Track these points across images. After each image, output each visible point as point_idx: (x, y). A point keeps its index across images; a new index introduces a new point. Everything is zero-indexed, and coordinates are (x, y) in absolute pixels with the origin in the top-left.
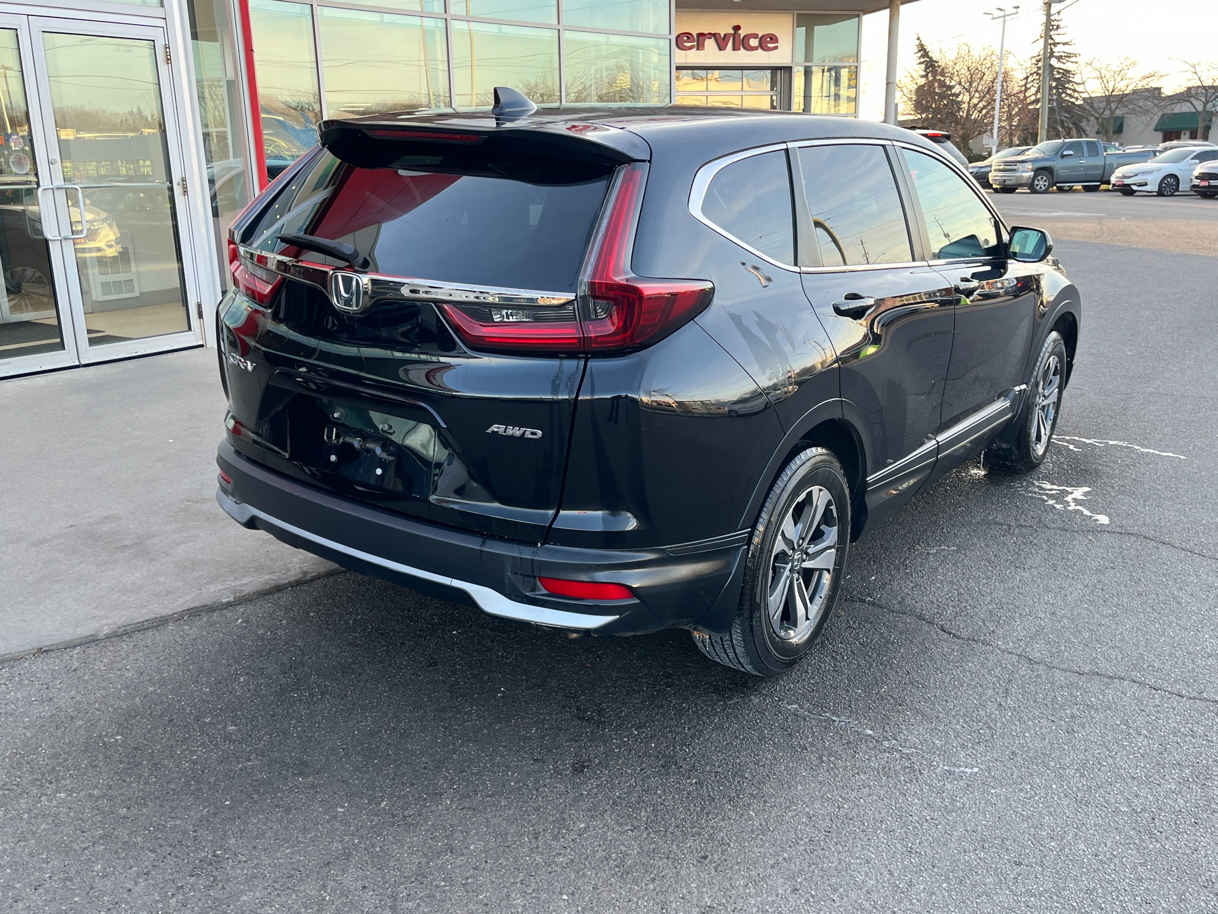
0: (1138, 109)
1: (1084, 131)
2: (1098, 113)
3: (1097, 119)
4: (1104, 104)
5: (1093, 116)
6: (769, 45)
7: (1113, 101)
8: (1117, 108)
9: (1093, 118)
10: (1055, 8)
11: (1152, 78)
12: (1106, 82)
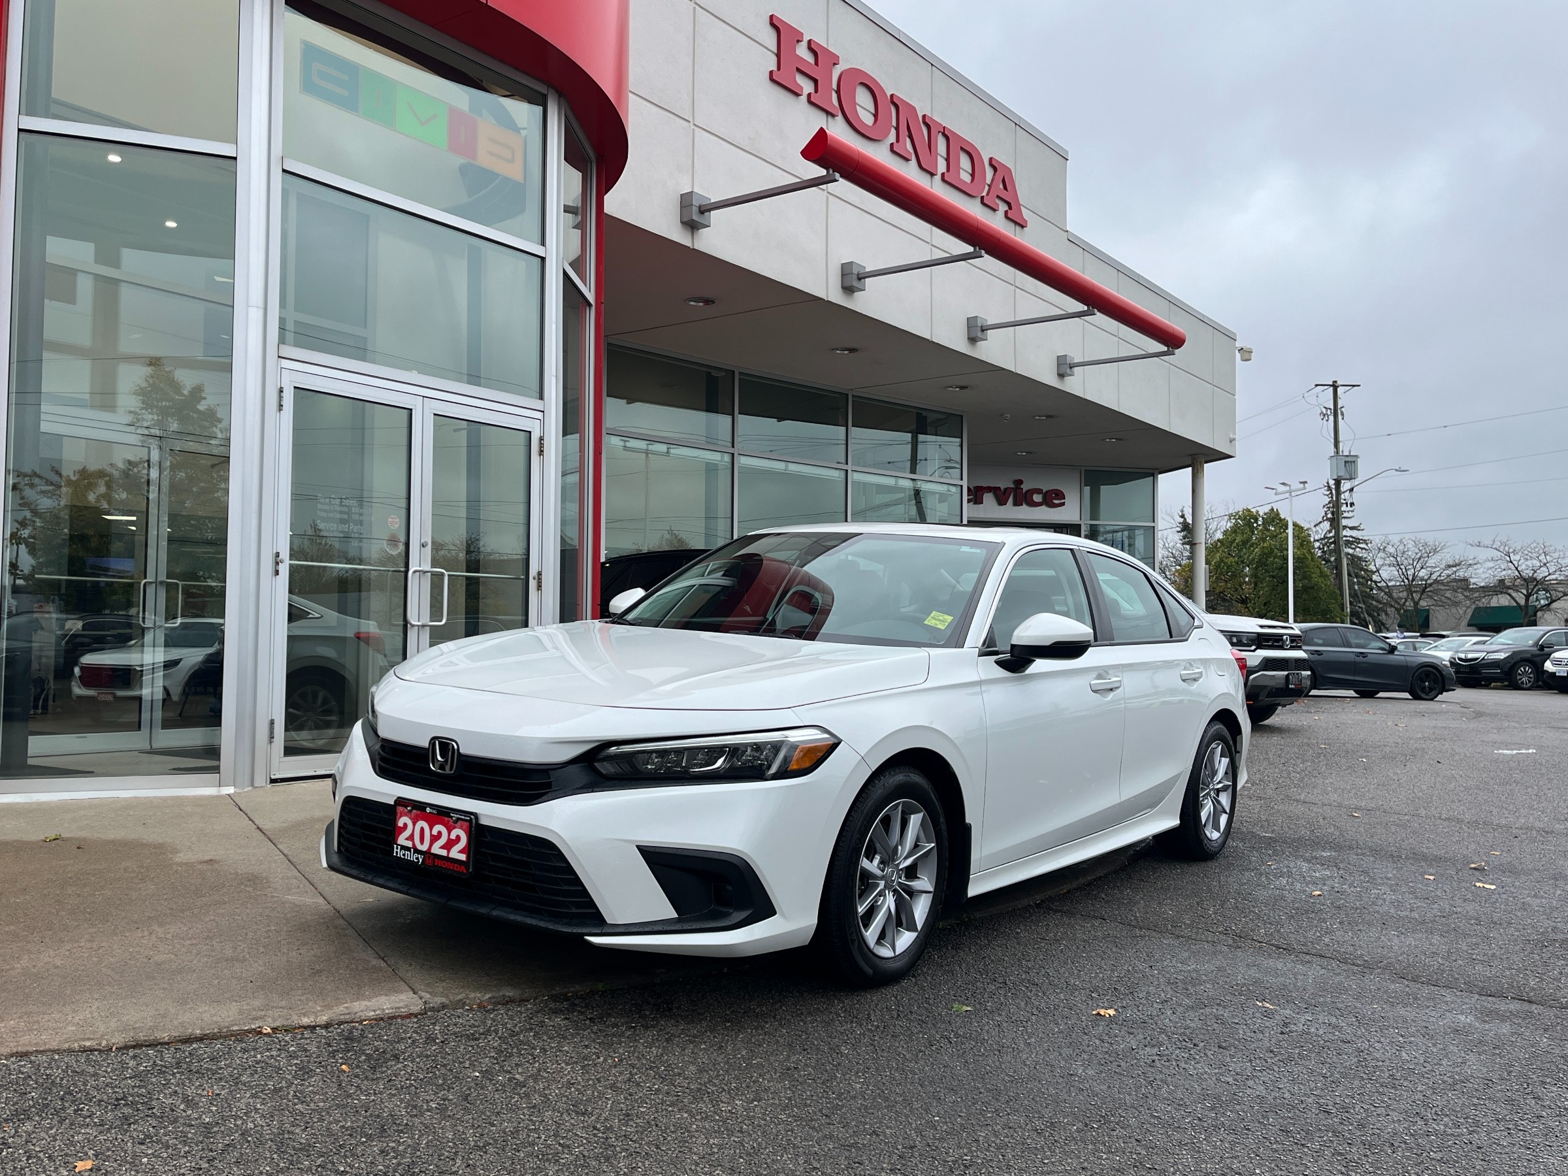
0: (1446, 601)
1: (1383, 624)
2: (1399, 604)
3: (1396, 609)
4: (1405, 594)
5: (1394, 607)
6: (1056, 502)
7: (1415, 592)
8: (1420, 599)
9: (1393, 609)
10: (1346, 485)
11: (1458, 568)
12: (1404, 570)
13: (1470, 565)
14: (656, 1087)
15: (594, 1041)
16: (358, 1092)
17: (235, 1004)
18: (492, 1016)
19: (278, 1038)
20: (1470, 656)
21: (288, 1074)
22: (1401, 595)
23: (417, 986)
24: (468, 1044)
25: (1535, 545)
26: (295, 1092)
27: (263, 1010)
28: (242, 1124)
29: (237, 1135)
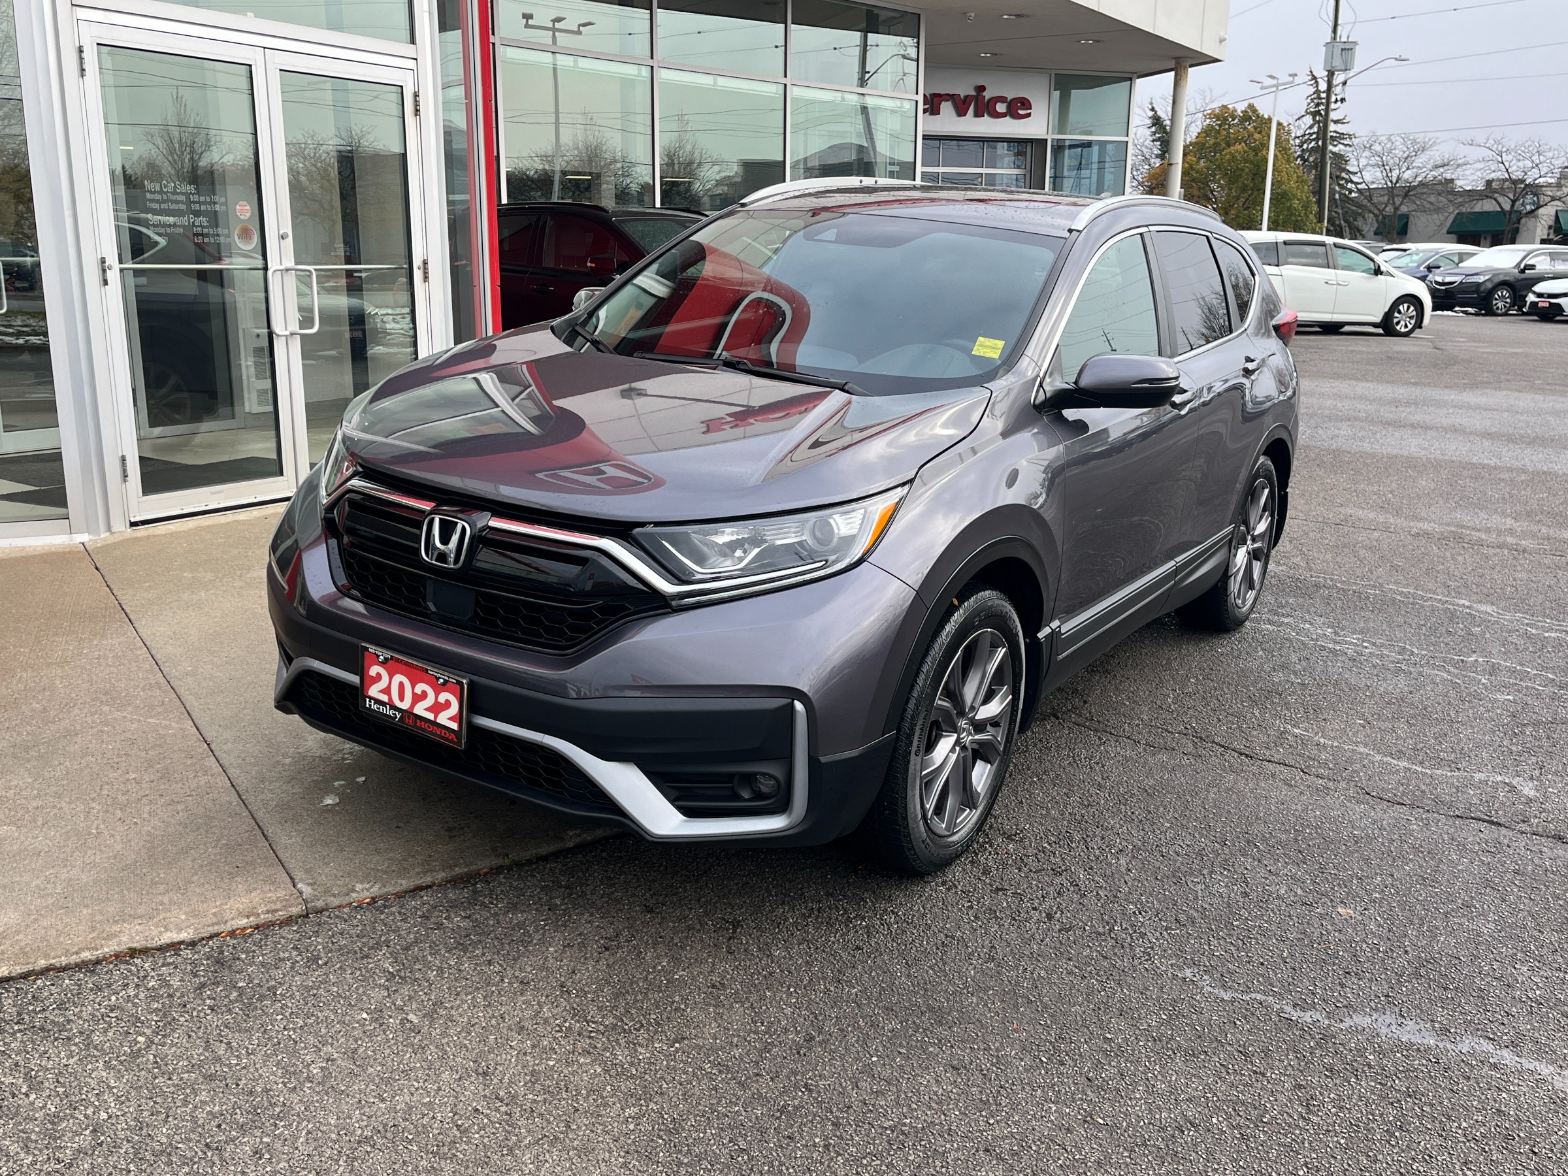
0: (1428, 206)
1: (1359, 231)
2: (1378, 209)
3: (1376, 216)
4: (1386, 198)
5: (1371, 212)
6: (1022, 112)
7: (1397, 195)
8: (1402, 203)
9: (1372, 215)
10: (1339, 78)
11: (1446, 168)
12: (1389, 171)
13: (1459, 165)
14: (567, 1025)
15: (499, 953)
16: (229, 1054)
17: (85, 911)
18: (382, 917)
19: (136, 965)
20: (1448, 279)
21: (148, 1027)
22: (1381, 199)
23: (298, 874)
24: (356, 965)
25: (1530, 143)
26: (155, 1057)
27: (116, 922)
28: (94, 1113)
29: (87, 1132)
